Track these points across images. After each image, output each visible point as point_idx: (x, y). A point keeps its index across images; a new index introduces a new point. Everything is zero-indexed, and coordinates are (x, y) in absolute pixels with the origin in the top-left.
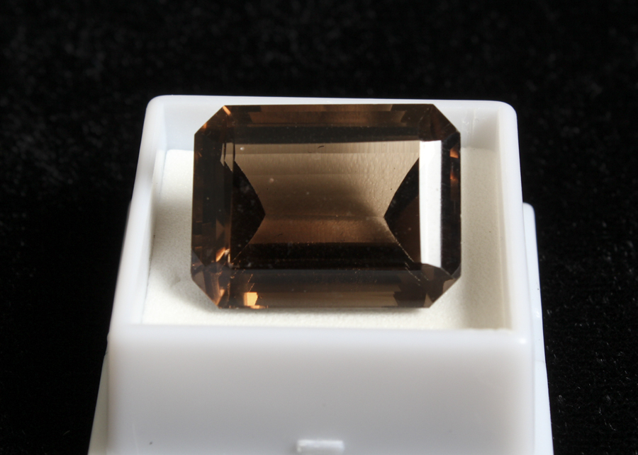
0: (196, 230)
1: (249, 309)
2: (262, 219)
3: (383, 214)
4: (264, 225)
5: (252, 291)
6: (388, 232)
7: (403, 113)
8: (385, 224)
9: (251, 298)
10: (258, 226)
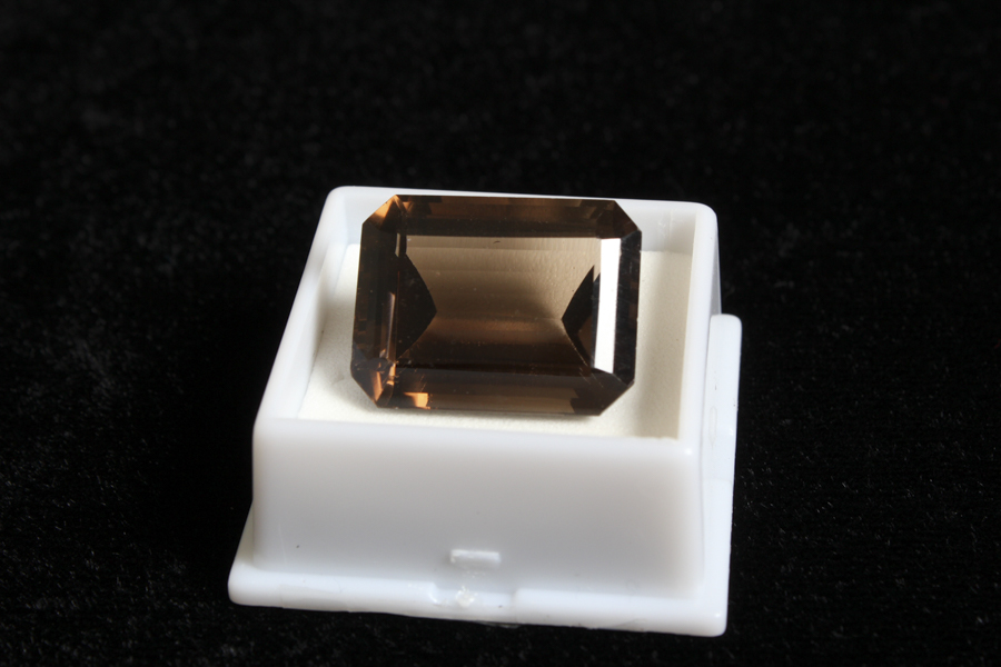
0: (359, 325)
1: (420, 410)
2: (433, 317)
3: (561, 316)
4: (435, 322)
5: (423, 392)
6: (565, 337)
7: (593, 209)
8: (562, 327)
9: (421, 399)
10: (429, 322)
